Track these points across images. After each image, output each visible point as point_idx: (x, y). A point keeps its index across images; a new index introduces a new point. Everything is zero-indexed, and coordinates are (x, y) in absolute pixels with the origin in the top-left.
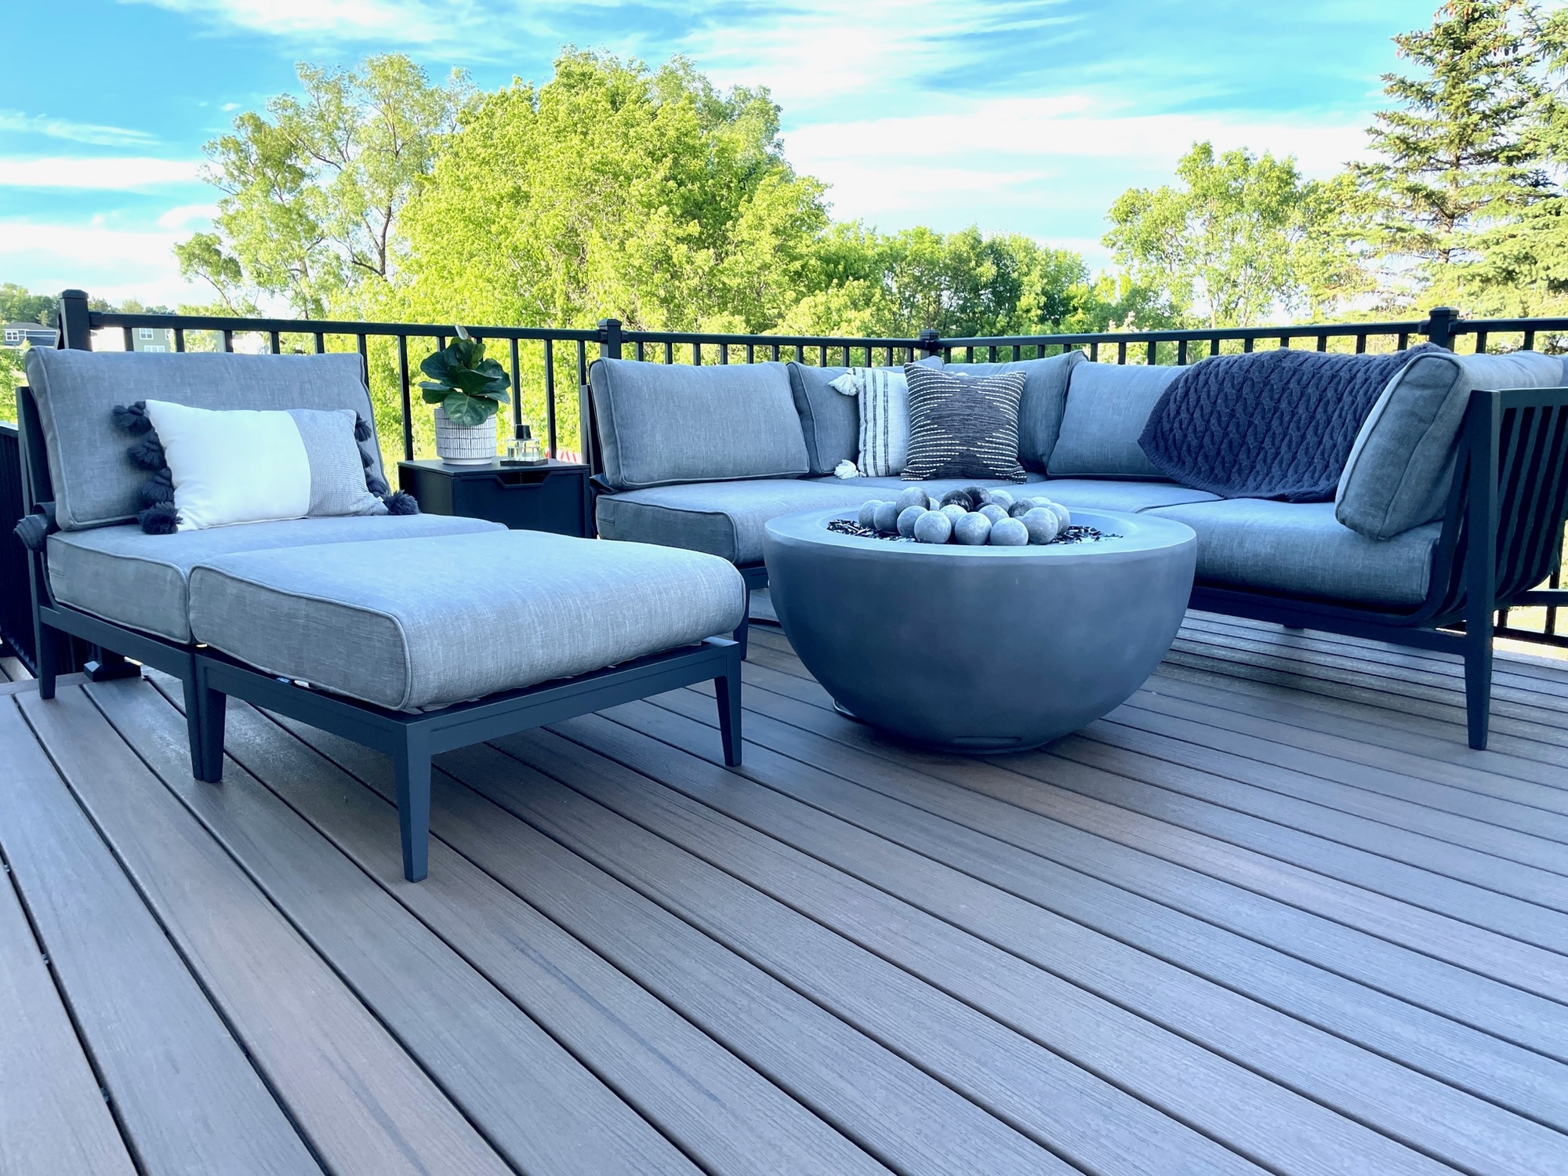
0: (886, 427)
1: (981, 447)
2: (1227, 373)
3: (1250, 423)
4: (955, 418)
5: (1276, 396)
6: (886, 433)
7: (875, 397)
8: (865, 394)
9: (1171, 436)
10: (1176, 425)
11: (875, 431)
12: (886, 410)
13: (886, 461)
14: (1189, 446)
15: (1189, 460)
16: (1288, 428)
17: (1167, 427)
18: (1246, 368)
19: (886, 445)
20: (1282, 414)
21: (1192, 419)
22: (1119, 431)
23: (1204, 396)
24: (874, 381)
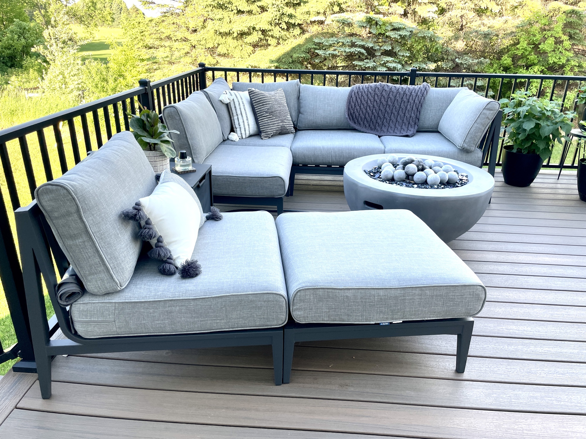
0: (247, 117)
1: (286, 122)
2: (368, 92)
3: (380, 109)
4: (277, 112)
5: (386, 100)
6: (247, 119)
7: (239, 104)
8: (234, 103)
9: (354, 115)
10: (356, 111)
11: (243, 119)
12: (245, 110)
13: (249, 131)
14: (361, 118)
15: (362, 123)
16: (392, 111)
17: (352, 111)
18: (374, 90)
19: (248, 125)
20: (389, 106)
21: (360, 109)
22: (332, 113)
23: (363, 100)
24: (237, 97)
